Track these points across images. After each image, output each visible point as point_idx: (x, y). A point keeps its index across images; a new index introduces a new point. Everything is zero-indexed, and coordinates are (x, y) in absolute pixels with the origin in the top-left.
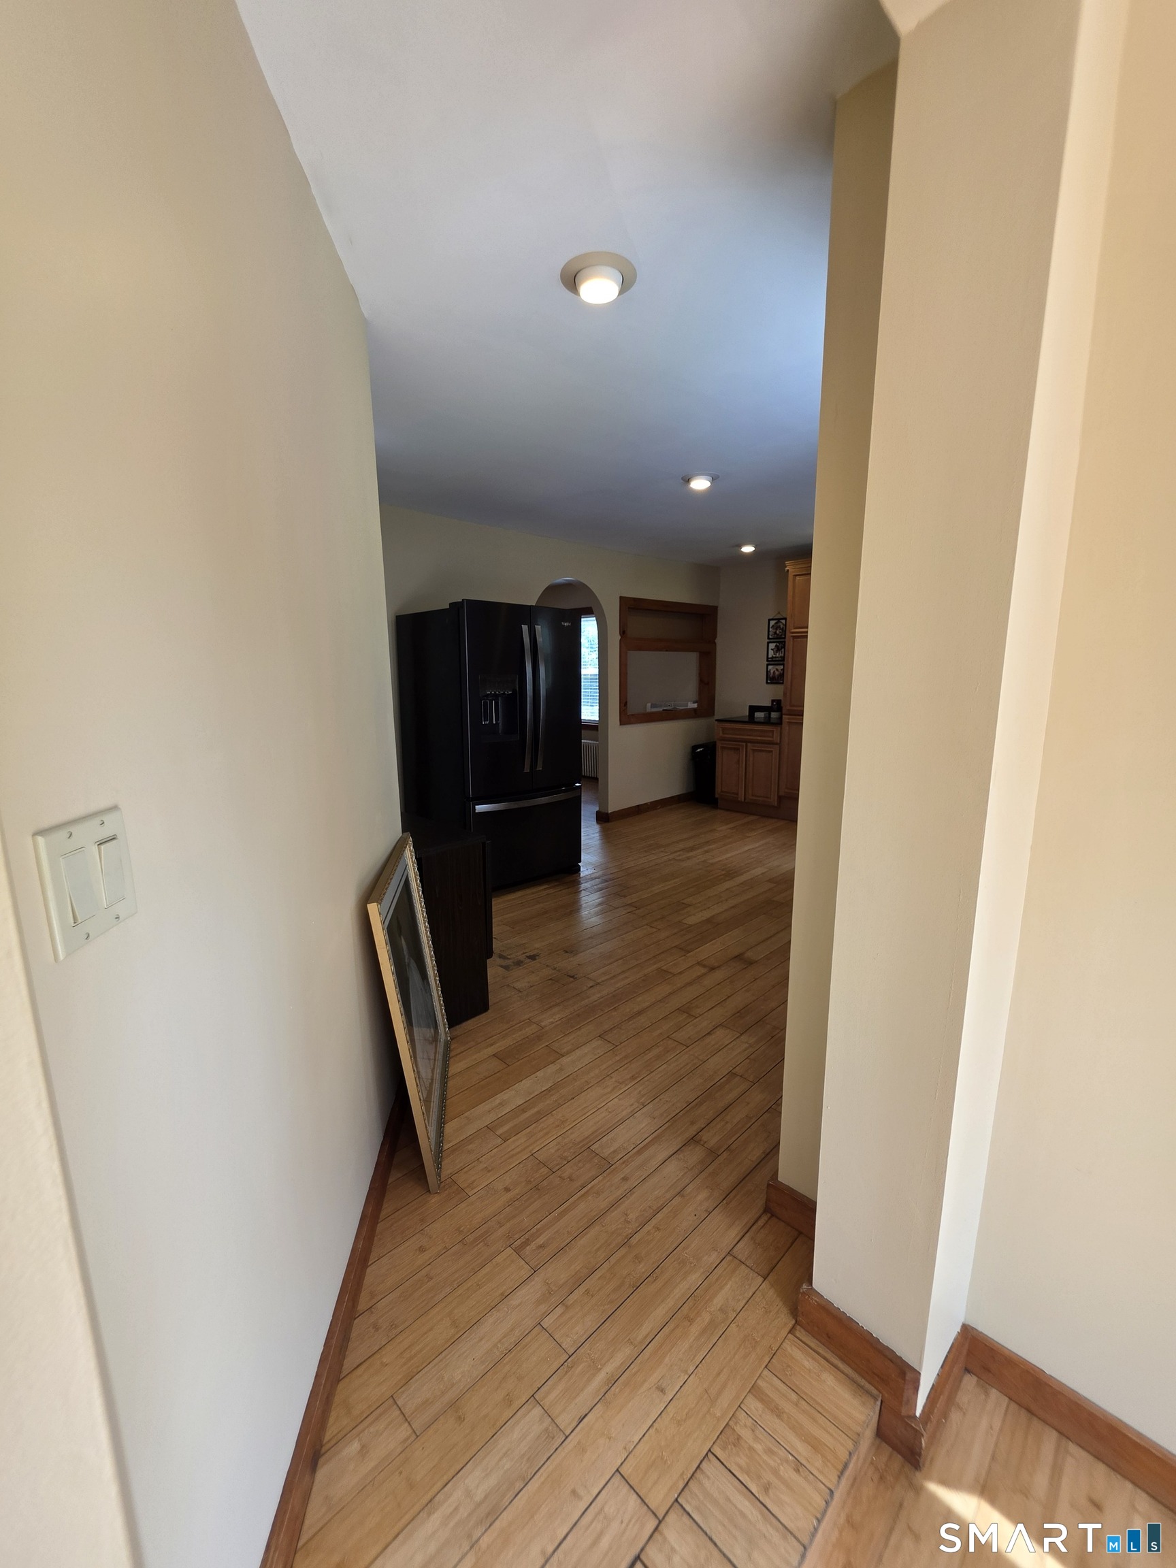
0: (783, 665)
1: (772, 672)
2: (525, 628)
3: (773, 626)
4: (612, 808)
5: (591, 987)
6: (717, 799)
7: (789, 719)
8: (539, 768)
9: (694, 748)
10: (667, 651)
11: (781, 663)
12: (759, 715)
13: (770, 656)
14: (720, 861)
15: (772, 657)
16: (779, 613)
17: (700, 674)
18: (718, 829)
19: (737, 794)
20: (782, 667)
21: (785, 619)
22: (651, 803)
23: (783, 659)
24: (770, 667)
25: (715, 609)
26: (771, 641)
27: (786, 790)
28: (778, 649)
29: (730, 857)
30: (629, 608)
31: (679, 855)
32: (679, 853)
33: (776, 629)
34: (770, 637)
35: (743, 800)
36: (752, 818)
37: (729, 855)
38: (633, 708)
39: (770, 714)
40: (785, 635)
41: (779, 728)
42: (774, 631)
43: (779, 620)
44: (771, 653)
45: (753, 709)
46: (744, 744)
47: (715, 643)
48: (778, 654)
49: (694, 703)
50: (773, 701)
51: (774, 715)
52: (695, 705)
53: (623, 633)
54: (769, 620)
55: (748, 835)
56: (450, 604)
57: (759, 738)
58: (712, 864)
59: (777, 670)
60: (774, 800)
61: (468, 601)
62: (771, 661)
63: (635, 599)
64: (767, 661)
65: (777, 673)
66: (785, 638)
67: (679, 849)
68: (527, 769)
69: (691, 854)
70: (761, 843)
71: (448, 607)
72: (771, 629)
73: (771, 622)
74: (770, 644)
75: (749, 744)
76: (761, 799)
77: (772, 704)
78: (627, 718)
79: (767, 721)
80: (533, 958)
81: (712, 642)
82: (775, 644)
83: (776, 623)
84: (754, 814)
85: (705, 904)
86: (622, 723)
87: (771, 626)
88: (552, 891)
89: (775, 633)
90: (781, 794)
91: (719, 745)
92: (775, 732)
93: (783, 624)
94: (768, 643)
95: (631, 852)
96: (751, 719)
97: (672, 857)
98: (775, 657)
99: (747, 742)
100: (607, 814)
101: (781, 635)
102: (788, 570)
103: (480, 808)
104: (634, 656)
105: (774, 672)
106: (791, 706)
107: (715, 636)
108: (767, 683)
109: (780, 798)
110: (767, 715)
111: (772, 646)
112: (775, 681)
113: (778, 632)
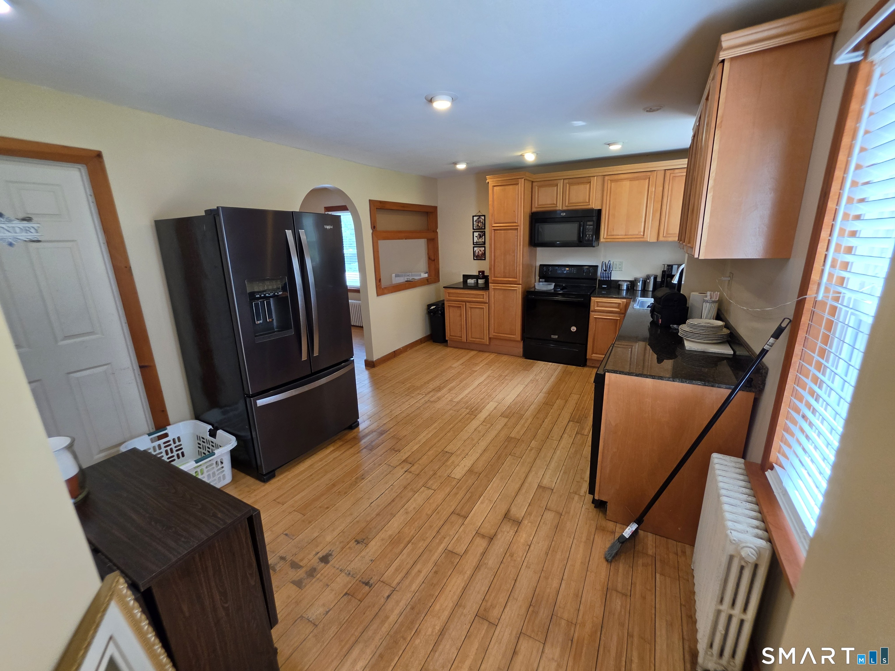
0: (485, 247)
1: (477, 252)
2: (289, 233)
3: (476, 221)
4: (376, 356)
5: (388, 597)
6: (447, 340)
7: (494, 286)
8: (316, 354)
9: (429, 306)
10: (406, 239)
11: (483, 246)
12: (471, 281)
13: (475, 241)
14: (462, 398)
15: (477, 242)
16: (480, 212)
17: (428, 254)
18: (454, 366)
19: (461, 337)
20: (483, 249)
21: (484, 216)
22: (403, 347)
23: (484, 243)
24: (475, 249)
25: (436, 208)
26: (475, 230)
27: (494, 334)
28: (480, 237)
29: (468, 394)
30: (376, 208)
31: (432, 397)
32: (431, 394)
33: (478, 223)
34: (474, 228)
35: (465, 341)
36: (473, 353)
37: (466, 392)
38: (384, 283)
39: (477, 281)
40: (485, 227)
41: (487, 292)
42: (477, 224)
43: (480, 216)
44: (476, 239)
45: (466, 277)
46: (464, 303)
47: (437, 232)
48: (480, 240)
49: (425, 273)
50: (479, 272)
51: (481, 281)
52: (426, 275)
53: (374, 227)
54: (473, 216)
55: (475, 369)
56: (206, 211)
57: (474, 299)
58: (458, 403)
59: (480, 250)
60: (486, 341)
61: (222, 208)
62: (476, 245)
63: (381, 202)
64: (474, 244)
65: (480, 253)
66: (485, 229)
67: (431, 390)
68: (304, 357)
69: (439, 394)
70: (485, 376)
71: (204, 214)
72: (474, 223)
73: (474, 217)
74: (474, 233)
75: (467, 304)
76: (477, 340)
77: (479, 274)
78: (381, 291)
79: (476, 287)
80: (325, 559)
81: (435, 232)
82: (478, 233)
83: (478, 219)
84: (473, 350)
85: (463, 450)
86: (378, 295)
87: (474, 221)
88: (337, 454)
89: (478, 225)
90: (491, 336)
91: (446, 304)
92: (485, 295)
93: (483, 219)
94: (473, 232)
95: (396, 398)
96: (465, 285)
97: (426, 398)
98: (479, 242)
99: (466, 302)
100: (373, 362)
101: (482, 227)
102: (488, 183)
103: (261, 402)
104: (381, 243)
105: (478, 252)
106: (494, 277)
107: (437, 227)
108: (474, 259)
109: (490, 338)
110: (476, 281)
111: (476, 234)
112: (479, 258)
113: (479, 225)
